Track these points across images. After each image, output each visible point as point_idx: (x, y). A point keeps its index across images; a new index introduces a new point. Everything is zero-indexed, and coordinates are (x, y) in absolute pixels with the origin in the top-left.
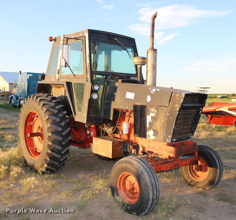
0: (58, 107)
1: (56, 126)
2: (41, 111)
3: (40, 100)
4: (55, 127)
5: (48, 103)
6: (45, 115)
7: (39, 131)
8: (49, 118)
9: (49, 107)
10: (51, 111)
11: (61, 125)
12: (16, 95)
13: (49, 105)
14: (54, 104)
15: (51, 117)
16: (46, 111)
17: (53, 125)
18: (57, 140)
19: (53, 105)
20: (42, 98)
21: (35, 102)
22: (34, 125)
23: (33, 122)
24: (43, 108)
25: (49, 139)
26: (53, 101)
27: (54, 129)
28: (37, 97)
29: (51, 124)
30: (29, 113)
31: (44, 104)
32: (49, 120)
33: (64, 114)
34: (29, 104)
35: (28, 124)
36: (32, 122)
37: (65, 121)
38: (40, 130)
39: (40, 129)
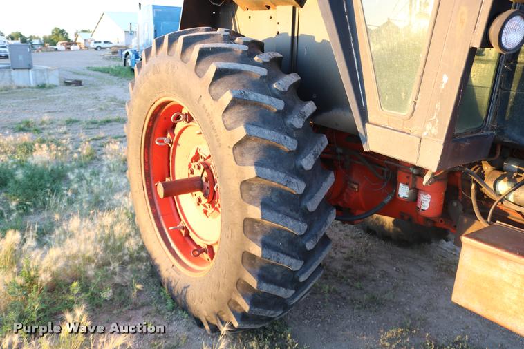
0: (281, 82)
1: (282, 175)
2: (207, 101)
3: (203, 54)
4: (278, 179)
5: (238, 66)
6: (229, 122)
7: (198, 173)
8: (247, 138)
9: (244, 86)
10: (256, 104)
11: (302, 167)
12: (135, 49)
13: (242, 76)
14: (264, 72)
15: (255, 131)
16: (235, 102)
17: (267, 171)
18: (284, 234)
19: (262, 77)
20: (208, 45)
21: (180, 64)
22: (176, 144)
23: (173, 135)
24: (217, 89)
25: (248, 228)
26: (256, 58)
27: (273, 189)
28: (187, 44)
29: (257, 164)
30: (157, 103)
31: (220, 74)
32: (250, 144)
33: (308, 115)
34: (157, 72)
35: (157, 143)
36: (169, 135)
37: (316, 148)
38: (199, 168)
39: (202, 168)
